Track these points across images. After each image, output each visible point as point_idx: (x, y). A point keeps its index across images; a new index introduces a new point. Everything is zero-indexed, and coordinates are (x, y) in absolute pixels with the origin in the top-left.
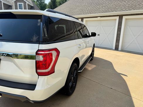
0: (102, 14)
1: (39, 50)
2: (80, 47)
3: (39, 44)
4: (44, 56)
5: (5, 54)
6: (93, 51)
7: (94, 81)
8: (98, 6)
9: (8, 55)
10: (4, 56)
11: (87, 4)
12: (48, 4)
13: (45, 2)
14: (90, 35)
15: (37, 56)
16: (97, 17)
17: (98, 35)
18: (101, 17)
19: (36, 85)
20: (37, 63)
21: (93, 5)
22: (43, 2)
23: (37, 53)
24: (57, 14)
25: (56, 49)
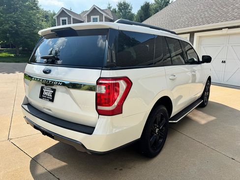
0: (232, 22)
1: (100, 78)
2: (173, 80)
3: (102, 70)
4: (108, 87)
5: (61, 82)
6: (207, 90)
7: (200, 141)
8: (224, 9)
9: (64, 84)
10: (59, 85)
11: (202, 8)
12: (136, 14)
13: (132, 11)
14: (201, 60)
15: (97, 86)
16: (221, 29)
17: (223, 61)
18: (229, 28)
19: (94, 128)
20: (98, 96)
21: (214, 7)
22: (129, 12)
23: (98, 83)
24: (136, 26)
25: (127, 78)
